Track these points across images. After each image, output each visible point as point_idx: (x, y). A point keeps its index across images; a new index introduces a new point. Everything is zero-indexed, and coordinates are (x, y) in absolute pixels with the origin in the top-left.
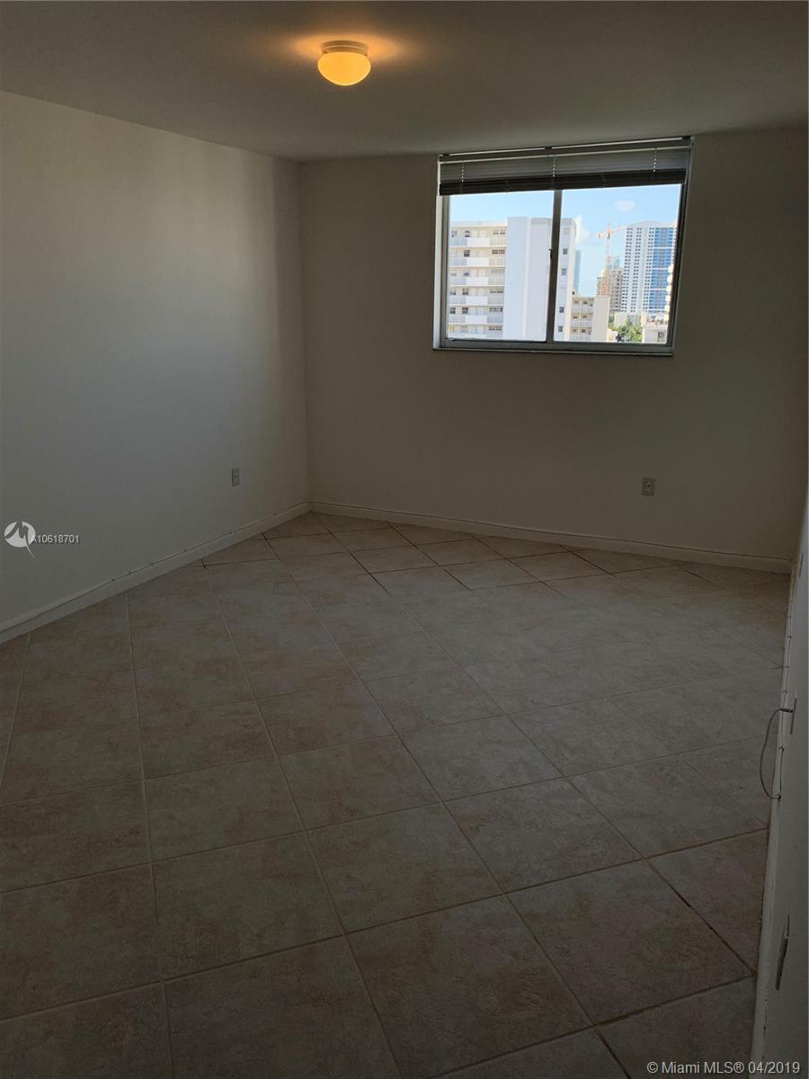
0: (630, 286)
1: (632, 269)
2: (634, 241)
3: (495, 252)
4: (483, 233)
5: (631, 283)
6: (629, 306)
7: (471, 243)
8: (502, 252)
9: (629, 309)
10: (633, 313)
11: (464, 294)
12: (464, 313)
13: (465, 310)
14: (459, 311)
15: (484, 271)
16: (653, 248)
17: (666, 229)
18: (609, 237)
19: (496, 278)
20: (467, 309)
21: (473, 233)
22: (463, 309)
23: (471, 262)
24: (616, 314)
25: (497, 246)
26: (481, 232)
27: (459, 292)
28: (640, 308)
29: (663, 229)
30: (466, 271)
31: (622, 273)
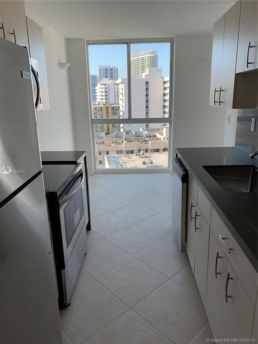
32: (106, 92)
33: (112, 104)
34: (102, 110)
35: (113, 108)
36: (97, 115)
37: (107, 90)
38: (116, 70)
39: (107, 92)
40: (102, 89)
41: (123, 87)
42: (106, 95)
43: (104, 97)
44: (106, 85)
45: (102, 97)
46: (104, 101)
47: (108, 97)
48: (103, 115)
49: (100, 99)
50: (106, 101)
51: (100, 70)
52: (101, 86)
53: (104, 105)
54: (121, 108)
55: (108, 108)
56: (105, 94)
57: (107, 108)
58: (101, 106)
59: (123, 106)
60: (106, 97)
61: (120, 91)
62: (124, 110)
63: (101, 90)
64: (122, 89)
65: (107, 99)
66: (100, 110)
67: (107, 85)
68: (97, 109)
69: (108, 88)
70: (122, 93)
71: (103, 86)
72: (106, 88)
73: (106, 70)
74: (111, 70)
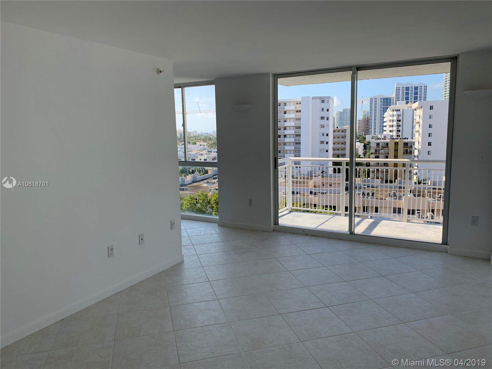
0: (373, 123)
1: (373, 116)
2: (373, 104)
3: (297, 111)
4: (292, 104)
5: (373, 122)
6: (373, 132)
7: (286, 108)
8: (300, 111)
9: (373, 134)
10: (375, 135)
11: (284, 129)
12: (284, 137)
13: (285, 136)
14: (282, 136)
15: (292, 119)
16: (382, 107)
17: (388, 98)
18: (362, 103)
19: (298, 122)
20: (286, 135)
21: (288, 104)
22: (284, 135)
23: (287, 116)
24: (367, 136)
25: (298, 109)
26: (291, 103)
27: (282, 129)
28: (378, 133)
29: (386, 98)
30: (285, 120)
31: (369, 118)
32: (398, 121)
33: (405, 138)
34: (388, 147)
35: (406, 144)
36: (379, 153)
37: (401, 118)
38: (423, 88)
39: (400, 121)
40: (393, 117)
41: (421, 114)
42: (399, 126)
43: (395, 128)
44: (399, 110)
45: (391, 129)
46: (394, 134)
47: (400, 128)
48: (388, 154)
49: (389, 132)
50: (397, 133)
51: (398, 89)
52: (391, 113)
53: (392, 139)
54: (416, 145)
55: (398, 145)
56: (397, 123)
57: (396, 144)
58: (387, 141)
59: (419, 142)
60: (399, 129)
61: (417, 119)
62: (420, 147)
63: (391, 118)
64: (420, 116)
65: (400, 131)
66: (384, 147)
67: (401, 110)
68: (381, 145)
69: (402, 115)
70: (419, 123)
71: (395, 113)
72: (399, 115)
73: (407, 89)
74: (416, 88)
